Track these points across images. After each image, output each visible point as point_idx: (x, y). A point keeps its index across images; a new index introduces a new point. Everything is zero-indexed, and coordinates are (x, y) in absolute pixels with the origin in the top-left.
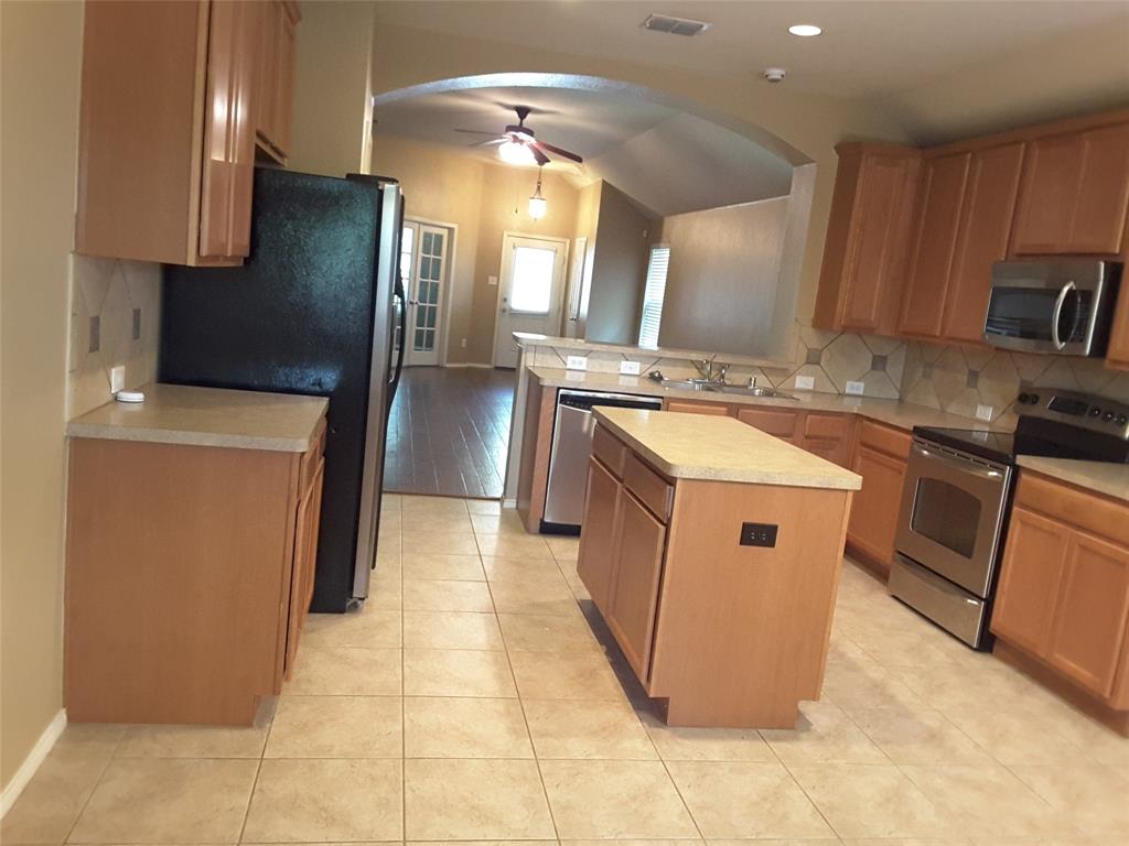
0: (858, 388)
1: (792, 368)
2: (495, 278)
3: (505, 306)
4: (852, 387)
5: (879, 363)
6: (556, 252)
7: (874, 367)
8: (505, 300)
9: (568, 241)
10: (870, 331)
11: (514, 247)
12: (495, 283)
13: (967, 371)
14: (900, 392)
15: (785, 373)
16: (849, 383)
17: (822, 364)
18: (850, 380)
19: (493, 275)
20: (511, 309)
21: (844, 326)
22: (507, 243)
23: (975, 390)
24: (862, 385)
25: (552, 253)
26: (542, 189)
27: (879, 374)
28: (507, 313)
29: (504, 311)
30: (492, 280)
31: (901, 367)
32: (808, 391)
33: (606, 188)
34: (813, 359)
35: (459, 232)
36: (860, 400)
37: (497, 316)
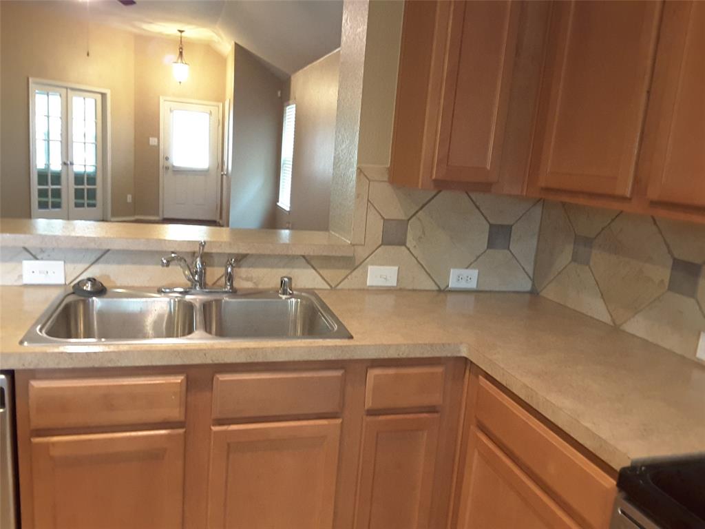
0: (469, 279)
1: (361, 253)
2: (156, 140)
3: (167, 164)
4: (459, 278)
5: (499, 236)
6: (211, 113)
7: (491, 245)
8: (167, 159)
9: (221, 104)
10: (486, 187)
11: (171, 111)
12: (156, 144)
13: (670, 262)
14: (533, 280)
15: (349, 263)
16: (454, 273)
17: (408, 245)
18: (455, 267)
19: (153, 136)
20: (173, 166)
21: (435, 181)
22: (164, 107)
23: (690, 302)
24: (474, 273)
25: (208, 116)
26: (184, 53)
27: (500, 255)
28: (170, 171)
29: (167, 168)
30: (153, 141)
31: (535, 241)
32: (387, 290)
33: (239, 50)
34: (394, 236)
35: (112, 95)
36: (471, 298)
37: (161, 174)
